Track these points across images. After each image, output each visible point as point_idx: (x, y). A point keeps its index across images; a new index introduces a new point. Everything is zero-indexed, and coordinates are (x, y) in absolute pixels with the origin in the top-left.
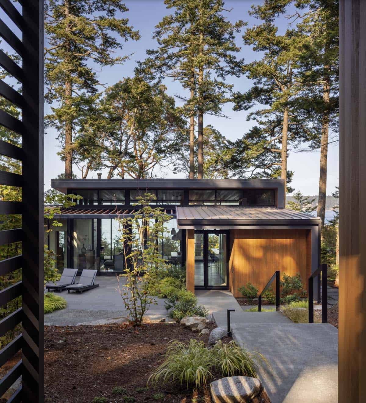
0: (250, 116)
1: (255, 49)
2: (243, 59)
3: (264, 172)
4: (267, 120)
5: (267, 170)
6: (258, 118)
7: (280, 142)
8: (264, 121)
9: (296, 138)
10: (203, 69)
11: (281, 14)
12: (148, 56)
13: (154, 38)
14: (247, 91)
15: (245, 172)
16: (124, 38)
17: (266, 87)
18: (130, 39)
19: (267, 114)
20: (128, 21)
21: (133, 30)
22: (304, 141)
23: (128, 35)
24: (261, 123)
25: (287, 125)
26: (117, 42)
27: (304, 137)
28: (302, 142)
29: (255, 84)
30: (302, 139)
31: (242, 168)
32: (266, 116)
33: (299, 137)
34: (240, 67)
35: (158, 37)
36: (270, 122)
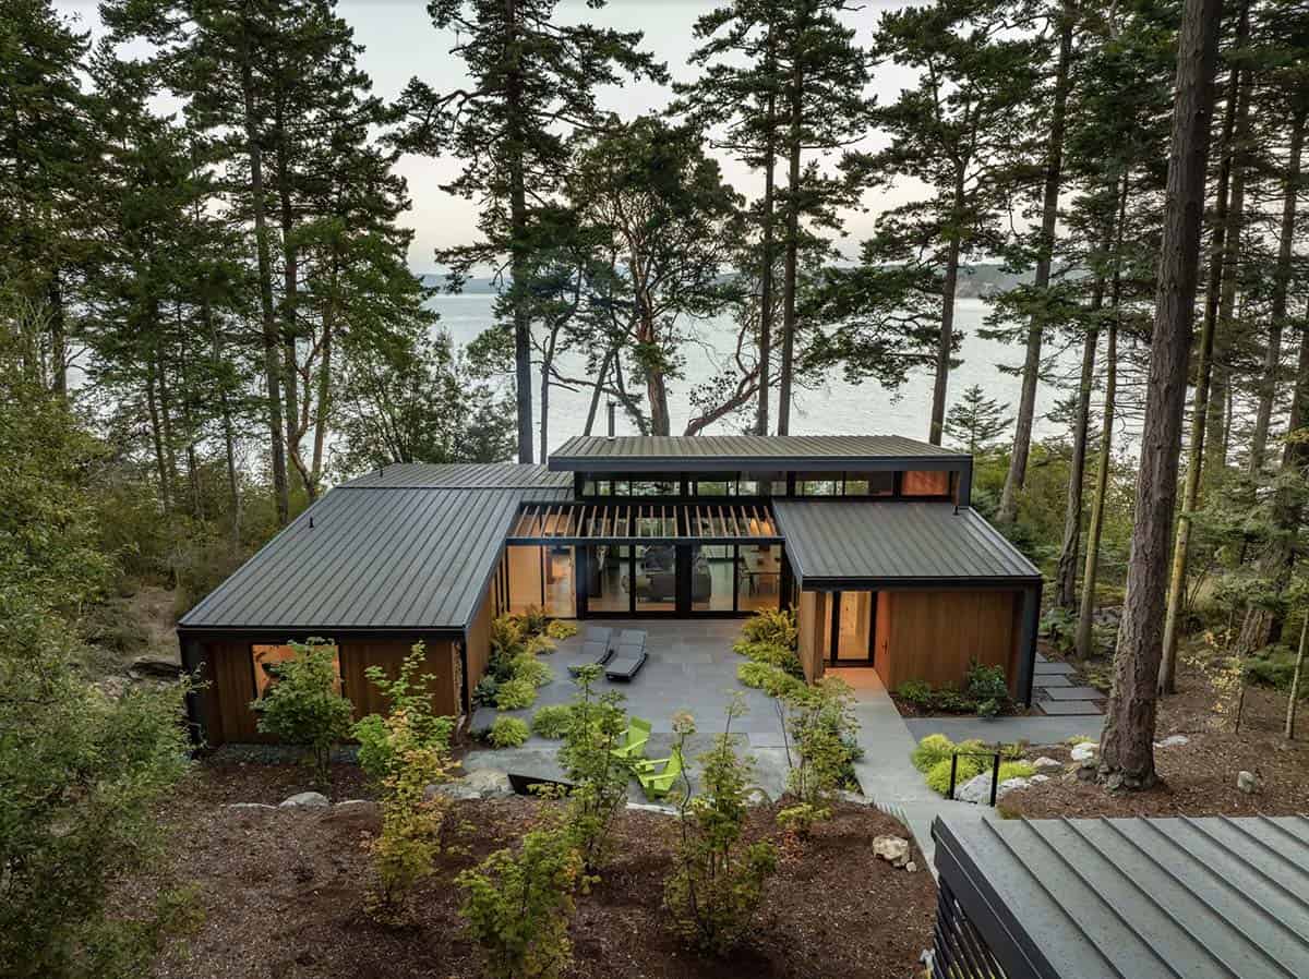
0: (882, 218)
1: (898, 59)
2: (876, 97)
4: (916, 221)
6: (900, 219)
8: (909, 224)
12: (674, 98)
14: (877, 153)
16: (632, 75)
18: (645, 78)
19: (918, 211)
20: (641, 36)
22: (988, 254)
23: (642, 68)
24: (903, 226)
26: (613, 74)
27: (988, 246)
29: (895, 143)
30: (986, 250)
32: (914, 215)
33: (979, 246)
34: (870, 113)
35: (701, 61)
36: (922, 226)
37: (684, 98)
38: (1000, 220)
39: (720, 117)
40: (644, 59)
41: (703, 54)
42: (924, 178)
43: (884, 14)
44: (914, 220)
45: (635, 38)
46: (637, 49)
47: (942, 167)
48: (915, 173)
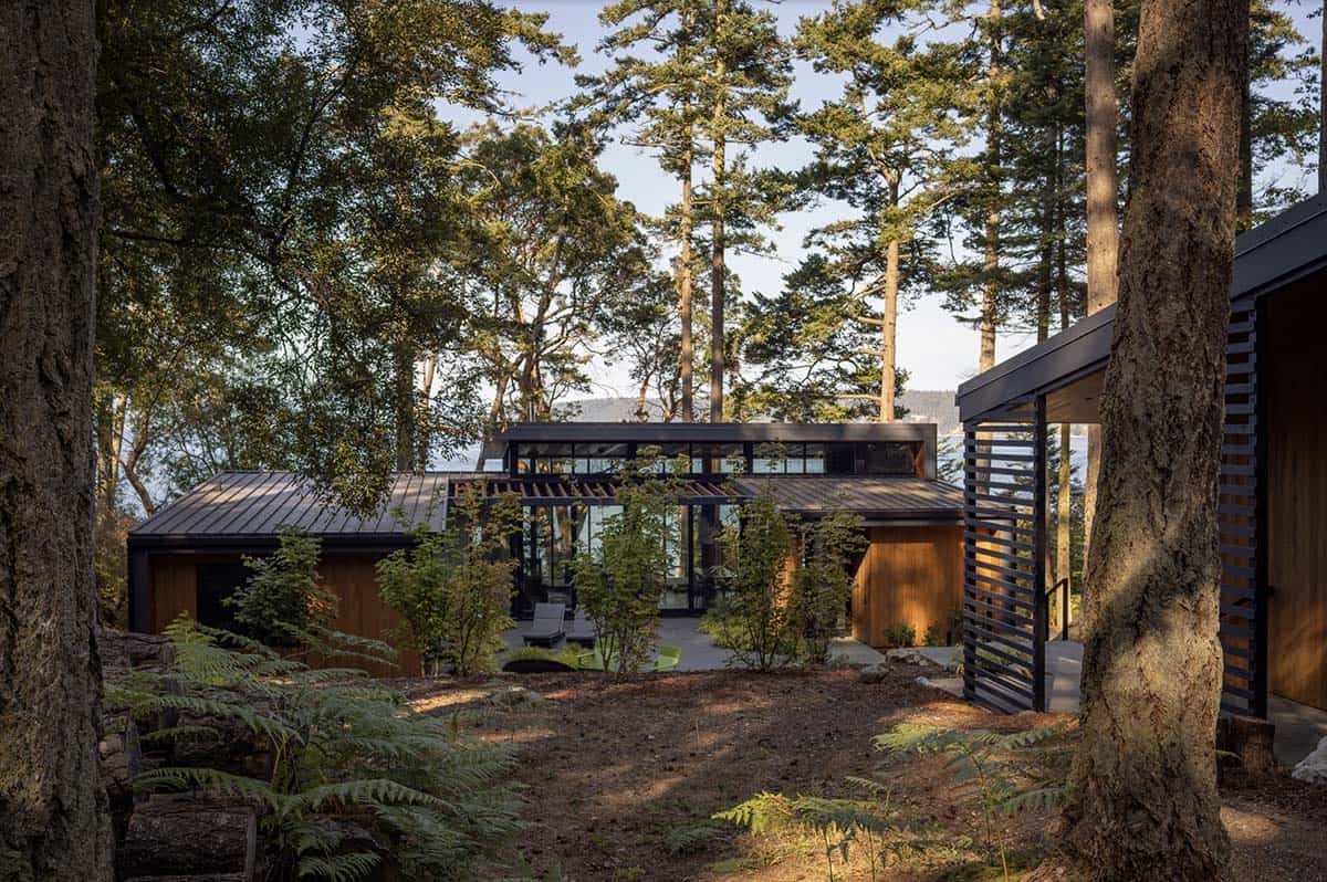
0: (810, 237)
1: (818, 67)
2: (799, 102)
3: (838, 369)
4: (847, 245)
5: (845, 365)
6: (829, 241)
7: (878, 294)
8: (840, 247)
9: (909, 284)
10: (724, 141)
11: (894, 21)
12: (577, 91)
13: (599, 49)
14: (800, 170)
15: (791, 367)
16: (537, 58)
17: (843, 164)
18: (552, 61)
19: (850, 232)
20: (548, 17)
21: (563, 43)
22: (928, 291)
23: (548, 51)
24: (833, 251)
25: (896, 262)
26: (512, 58)
27: (928, 280)
28: (923, 294)
29: (819, 156)
30: (925, 286)
31: (783, 358)
32: (845, 236)
33: (918, 282)
34: (792, 119)
35: (609, 50)
36: (855, 249)
37: (589, 92)
38: (939, 249)
39: (627, 116)
40: (551, 42)
41: (611, 41)
42: (852, 202)
43: (801, 18)
44: (845, 243)
45: (540, 20)
46: (545, 30)
47: (871, 188)
48: (842, 196)
